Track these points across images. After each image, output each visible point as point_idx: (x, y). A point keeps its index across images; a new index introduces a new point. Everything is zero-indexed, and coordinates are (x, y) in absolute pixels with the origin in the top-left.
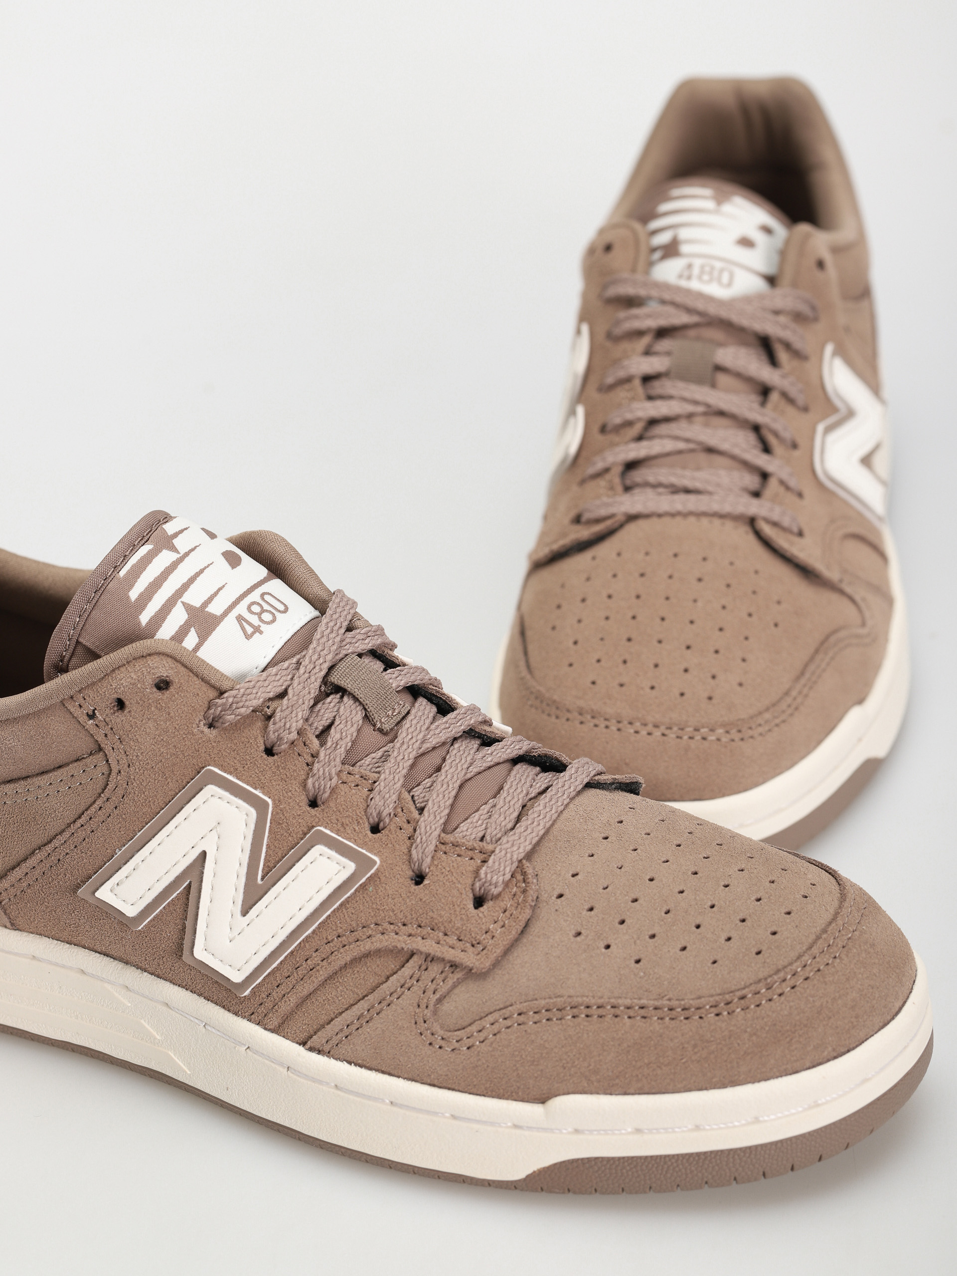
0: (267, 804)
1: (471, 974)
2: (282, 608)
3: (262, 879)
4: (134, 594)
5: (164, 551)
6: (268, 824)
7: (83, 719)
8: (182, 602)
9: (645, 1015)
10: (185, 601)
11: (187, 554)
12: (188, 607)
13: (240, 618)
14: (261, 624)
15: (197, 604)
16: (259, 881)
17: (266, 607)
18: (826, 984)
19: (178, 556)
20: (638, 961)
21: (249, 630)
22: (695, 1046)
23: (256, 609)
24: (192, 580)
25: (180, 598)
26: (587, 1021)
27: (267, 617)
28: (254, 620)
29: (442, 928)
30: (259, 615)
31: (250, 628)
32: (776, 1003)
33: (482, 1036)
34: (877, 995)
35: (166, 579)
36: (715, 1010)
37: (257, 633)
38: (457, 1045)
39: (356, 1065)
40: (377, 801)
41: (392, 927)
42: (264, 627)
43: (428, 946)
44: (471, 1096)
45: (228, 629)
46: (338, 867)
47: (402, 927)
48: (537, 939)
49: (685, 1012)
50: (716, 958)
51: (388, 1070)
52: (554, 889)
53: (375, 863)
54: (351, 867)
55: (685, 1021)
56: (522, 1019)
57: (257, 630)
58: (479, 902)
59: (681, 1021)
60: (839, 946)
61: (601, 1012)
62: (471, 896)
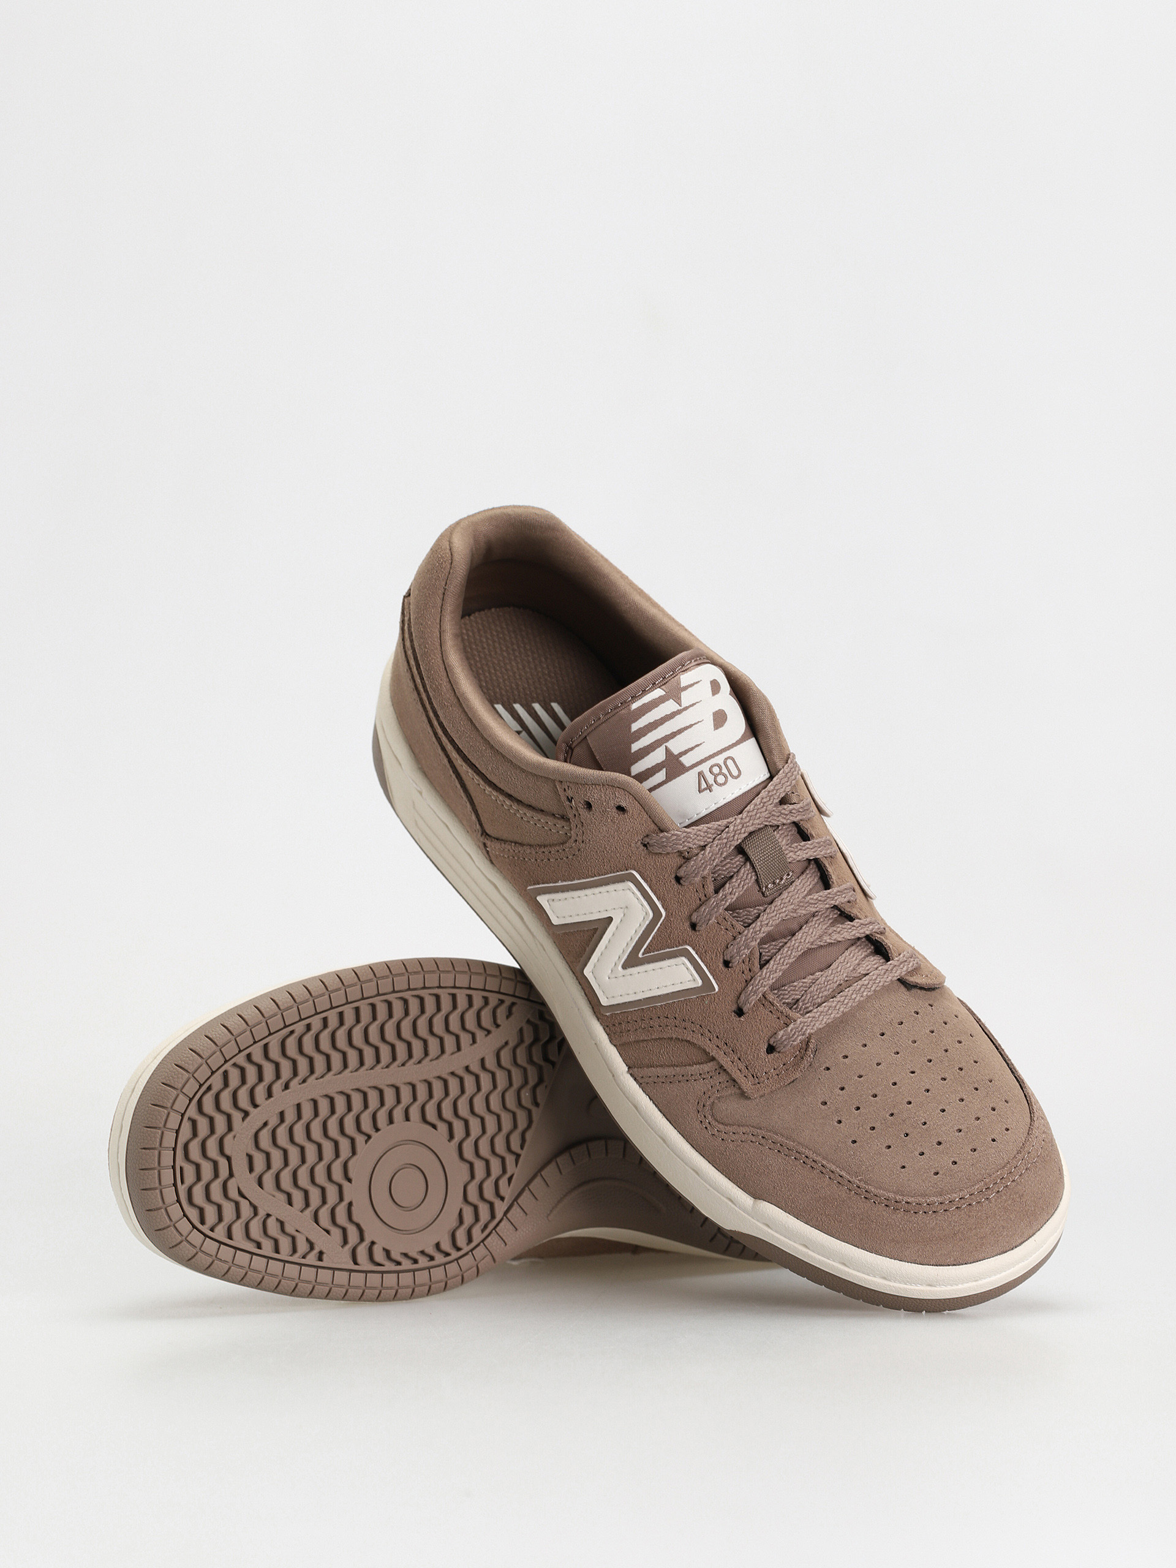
0: (662, 916)
1: (743, 1095)
2: (735, 773)
3: (643, 954)
4: (635, 727)
5: (671, 700)
6: (659, 925)
7: (563, 798)
8: (666, 747)
9: (841, 1182)
10: (669, 747)
11: (686, 708)
12: (668, 751)
13: (701, 774)
14: (714, 783)
15: (676, 752)
16: (640, 955)
17: (724, 771)
18: (969, 1217)
19: (680, 708)
20: (854, 1142)
21: (704, 785)
22: (862, 1219)
23: (716, 770)
24: (680, 732)
25: (666, 742)
26: (803, 1167)
27: (721, 779)
28: (710, 779)
29: (739, 1055)
30: (716, 776)
31: (705, 784)
32: (928, 1216)
33: (734, 1137)
34: (1005, 1234)
35: (662, 724)
36: (886, 1202)
37: (708, 790)
38: (716, 1133)
39: (653, 1102)
40: (733, 950)
41: (709, 1034)
42: (715, 787)
43: (725, 1061)
44: (713, 1168)
45: (688, 780)
46: (690, 978)
47: (715, 1038)
48: (797, 1093)
49: (867, 1193)
50: (906, 1164)
51: (670, 1119)
52: (825, 1062)
53: (715, 990)
54: (700, 983)
55: (864, 1200)
56: (763, 1141)
57: (709, 788)
58: (771, 1049)
59: (861, 1198)
60: (994, 1191)
61: (813, 1164)
62: (766, 1045)
